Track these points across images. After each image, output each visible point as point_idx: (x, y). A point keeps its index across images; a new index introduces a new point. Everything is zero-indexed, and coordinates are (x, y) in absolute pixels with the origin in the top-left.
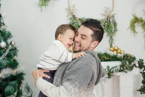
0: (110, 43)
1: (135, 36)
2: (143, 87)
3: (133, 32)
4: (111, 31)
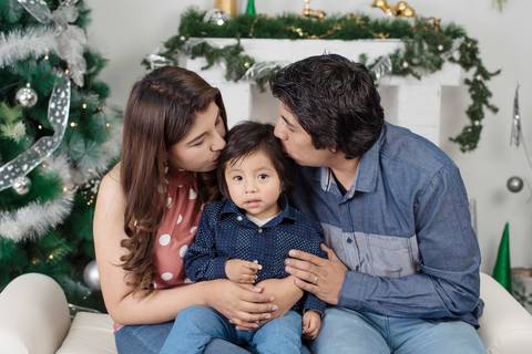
2: (470, 130)
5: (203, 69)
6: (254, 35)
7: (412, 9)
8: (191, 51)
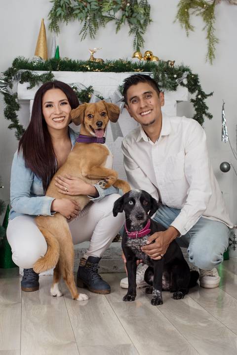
0: (136, 46)
1: (188, 35)
3: (184, 25)
4: (139, 21)
5: (28, 88)
6: (59, 69)
7: (157, 58)
8: (20, 77)
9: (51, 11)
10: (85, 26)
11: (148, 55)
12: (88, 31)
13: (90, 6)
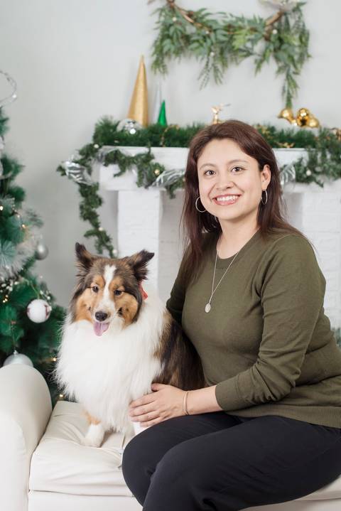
4: (291, 57)
5: (115, 175)
6: (164, 143)
7: (316, 120)
8: (104, 159)
9: (156, 42)
10: (207, 65)
11: (303, 114)
12: (212, 73)
13: (216, 35)
